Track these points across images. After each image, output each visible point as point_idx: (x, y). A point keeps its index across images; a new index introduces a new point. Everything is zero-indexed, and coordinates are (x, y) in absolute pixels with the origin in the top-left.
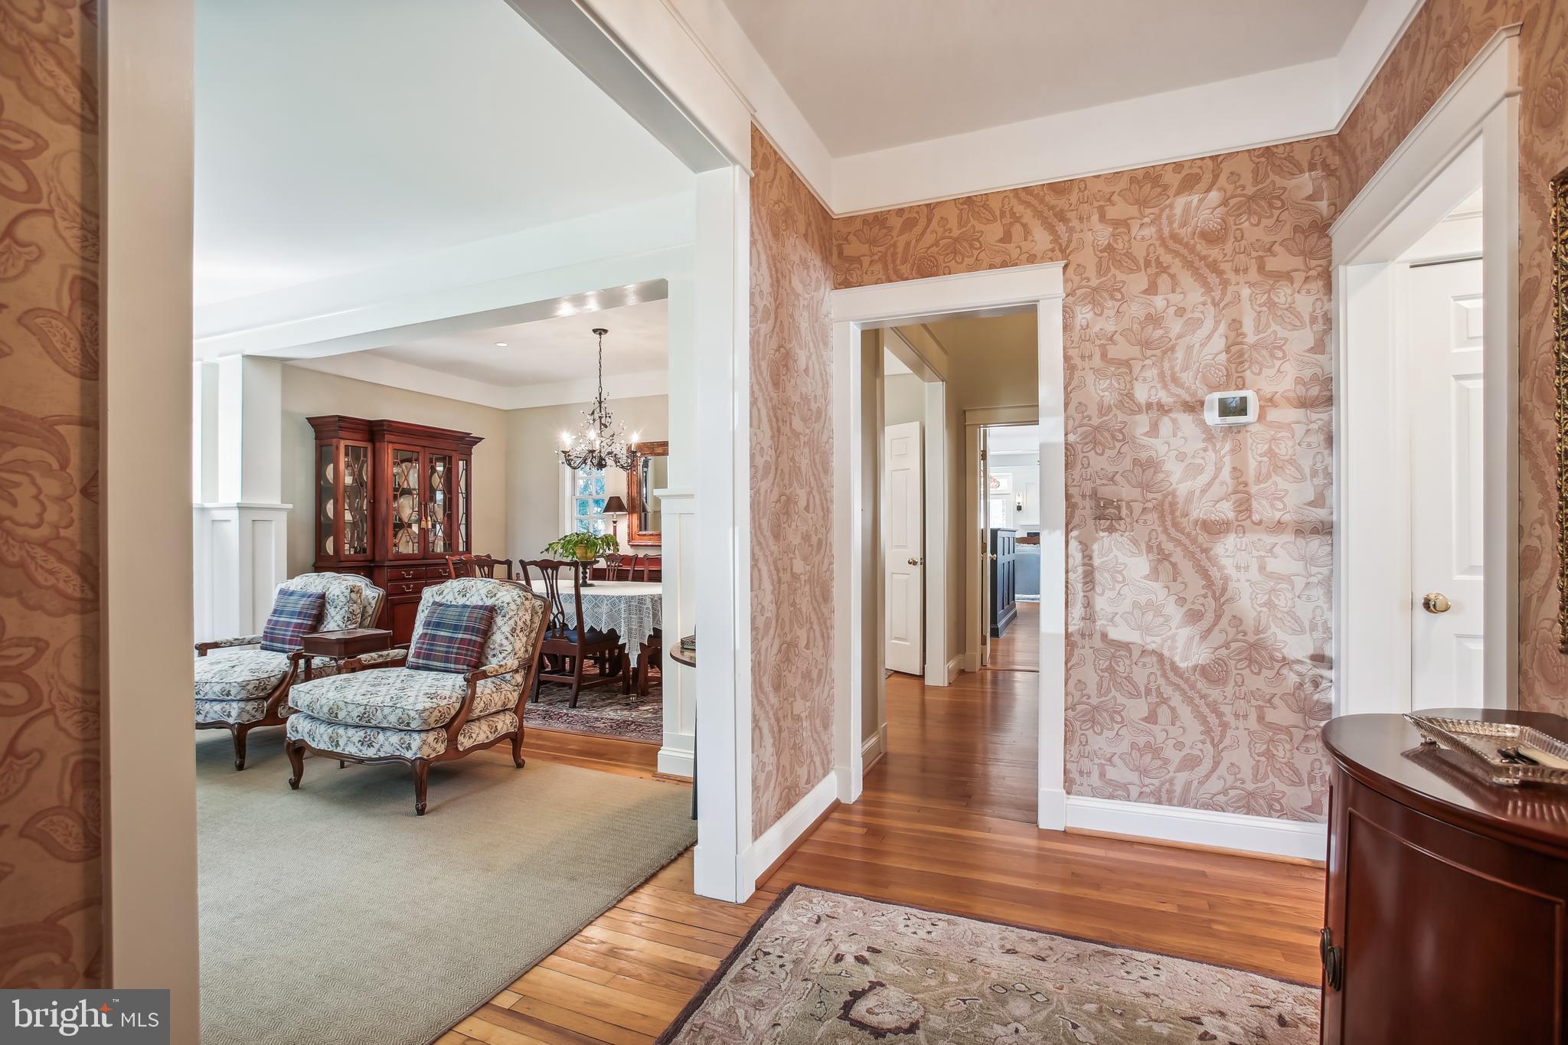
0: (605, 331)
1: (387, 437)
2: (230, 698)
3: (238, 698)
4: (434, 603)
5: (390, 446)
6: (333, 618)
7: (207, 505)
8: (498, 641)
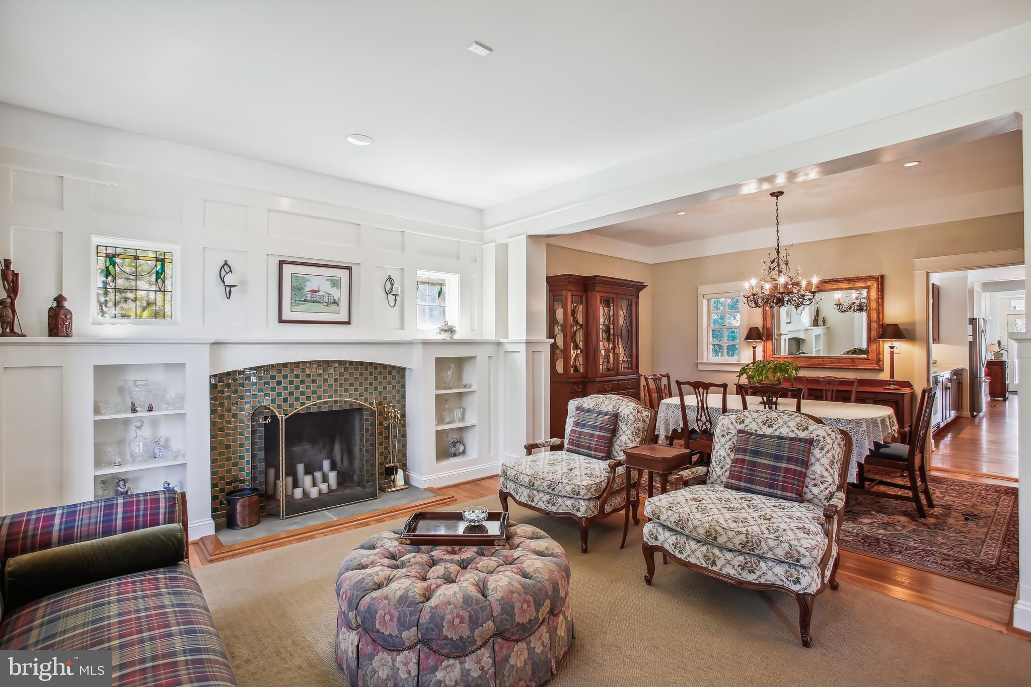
0: (781, 193)
1: (597, 288)
2: (579, 497)
3: (585, 498)
4: (739, 431)
5: (598, 294)
6: (624, 432)
7: (502, 341)
8: (819, 472)
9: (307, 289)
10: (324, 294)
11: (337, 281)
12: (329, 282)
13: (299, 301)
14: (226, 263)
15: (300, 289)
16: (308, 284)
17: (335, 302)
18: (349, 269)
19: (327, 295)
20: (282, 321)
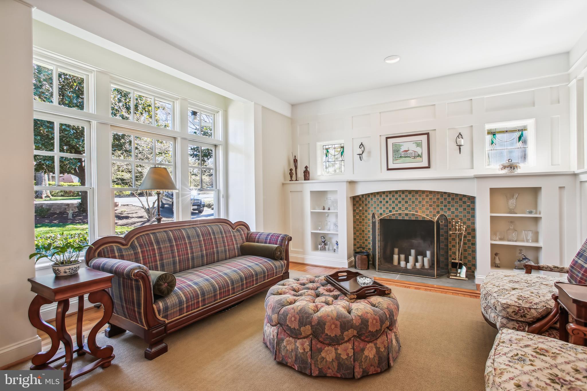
7: (577, 172)
9: (402, 150)
10: (412, 152)
11: (420, 143)
12: (415, 145)
13: (398, 157)
14: (362, 144)
15: (398, 151)
16: (402, 147)
17: (419, 156)
18: (428, 134)
19: (414, 152)
20: (388, 169)
